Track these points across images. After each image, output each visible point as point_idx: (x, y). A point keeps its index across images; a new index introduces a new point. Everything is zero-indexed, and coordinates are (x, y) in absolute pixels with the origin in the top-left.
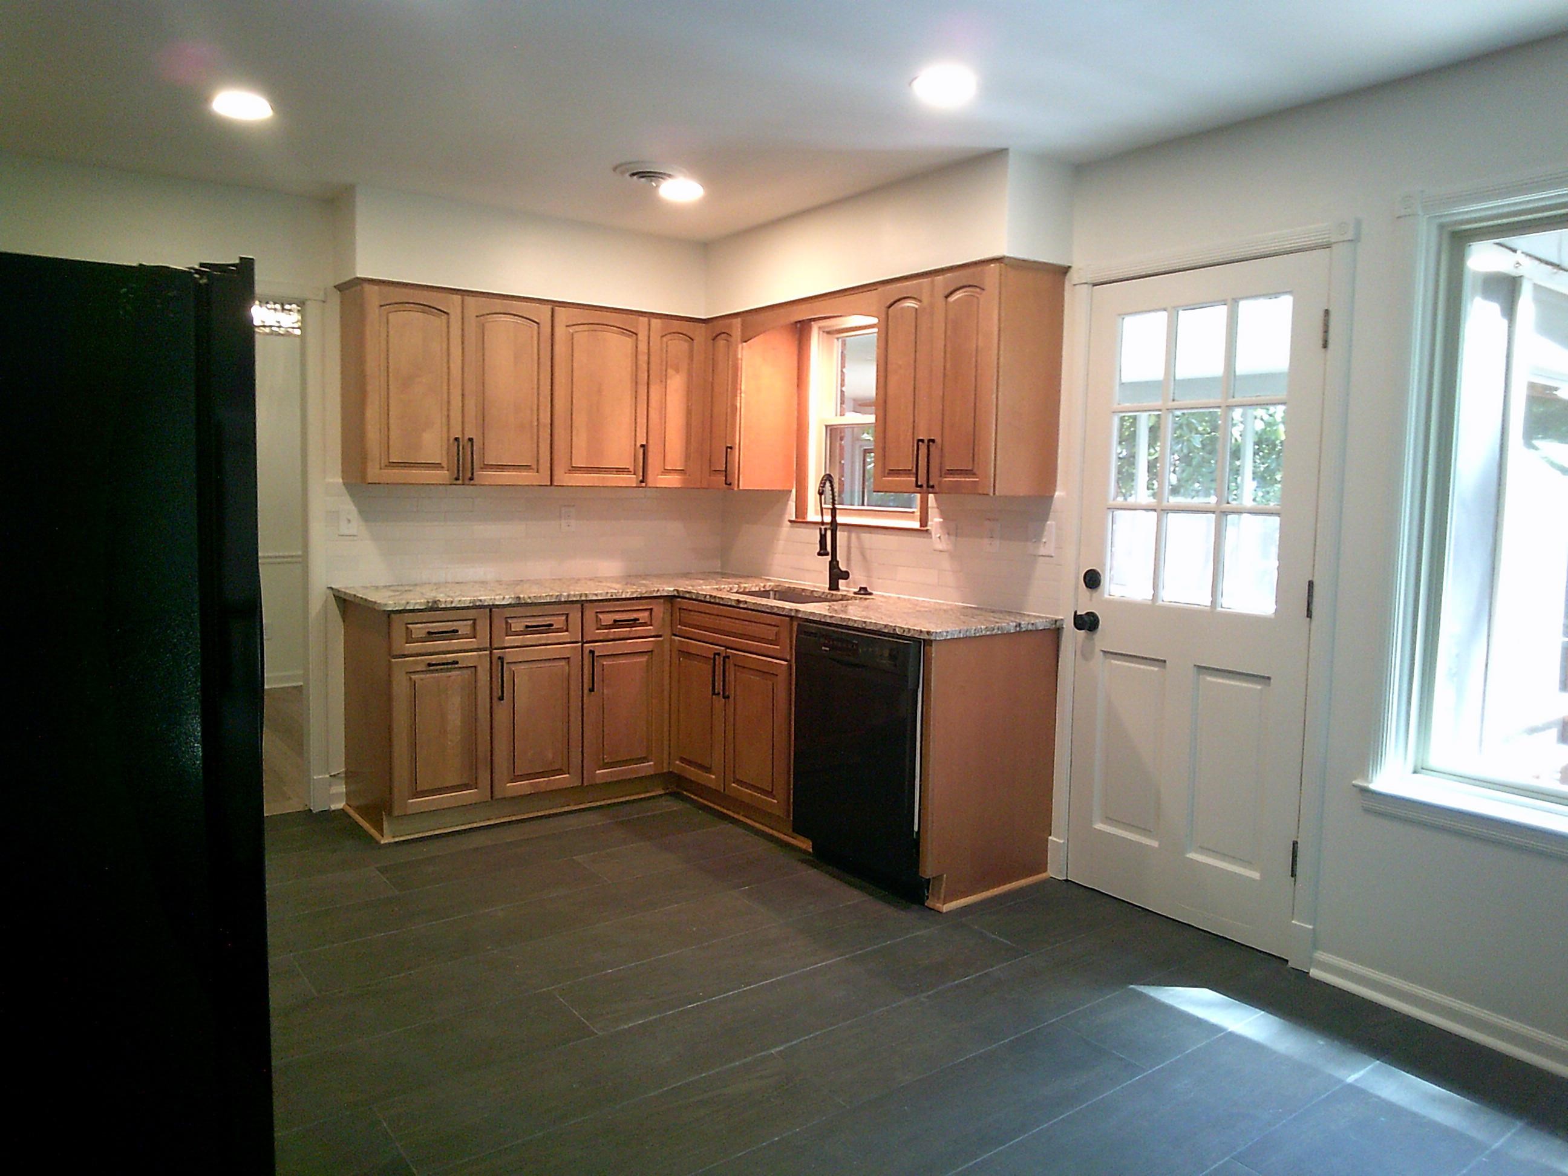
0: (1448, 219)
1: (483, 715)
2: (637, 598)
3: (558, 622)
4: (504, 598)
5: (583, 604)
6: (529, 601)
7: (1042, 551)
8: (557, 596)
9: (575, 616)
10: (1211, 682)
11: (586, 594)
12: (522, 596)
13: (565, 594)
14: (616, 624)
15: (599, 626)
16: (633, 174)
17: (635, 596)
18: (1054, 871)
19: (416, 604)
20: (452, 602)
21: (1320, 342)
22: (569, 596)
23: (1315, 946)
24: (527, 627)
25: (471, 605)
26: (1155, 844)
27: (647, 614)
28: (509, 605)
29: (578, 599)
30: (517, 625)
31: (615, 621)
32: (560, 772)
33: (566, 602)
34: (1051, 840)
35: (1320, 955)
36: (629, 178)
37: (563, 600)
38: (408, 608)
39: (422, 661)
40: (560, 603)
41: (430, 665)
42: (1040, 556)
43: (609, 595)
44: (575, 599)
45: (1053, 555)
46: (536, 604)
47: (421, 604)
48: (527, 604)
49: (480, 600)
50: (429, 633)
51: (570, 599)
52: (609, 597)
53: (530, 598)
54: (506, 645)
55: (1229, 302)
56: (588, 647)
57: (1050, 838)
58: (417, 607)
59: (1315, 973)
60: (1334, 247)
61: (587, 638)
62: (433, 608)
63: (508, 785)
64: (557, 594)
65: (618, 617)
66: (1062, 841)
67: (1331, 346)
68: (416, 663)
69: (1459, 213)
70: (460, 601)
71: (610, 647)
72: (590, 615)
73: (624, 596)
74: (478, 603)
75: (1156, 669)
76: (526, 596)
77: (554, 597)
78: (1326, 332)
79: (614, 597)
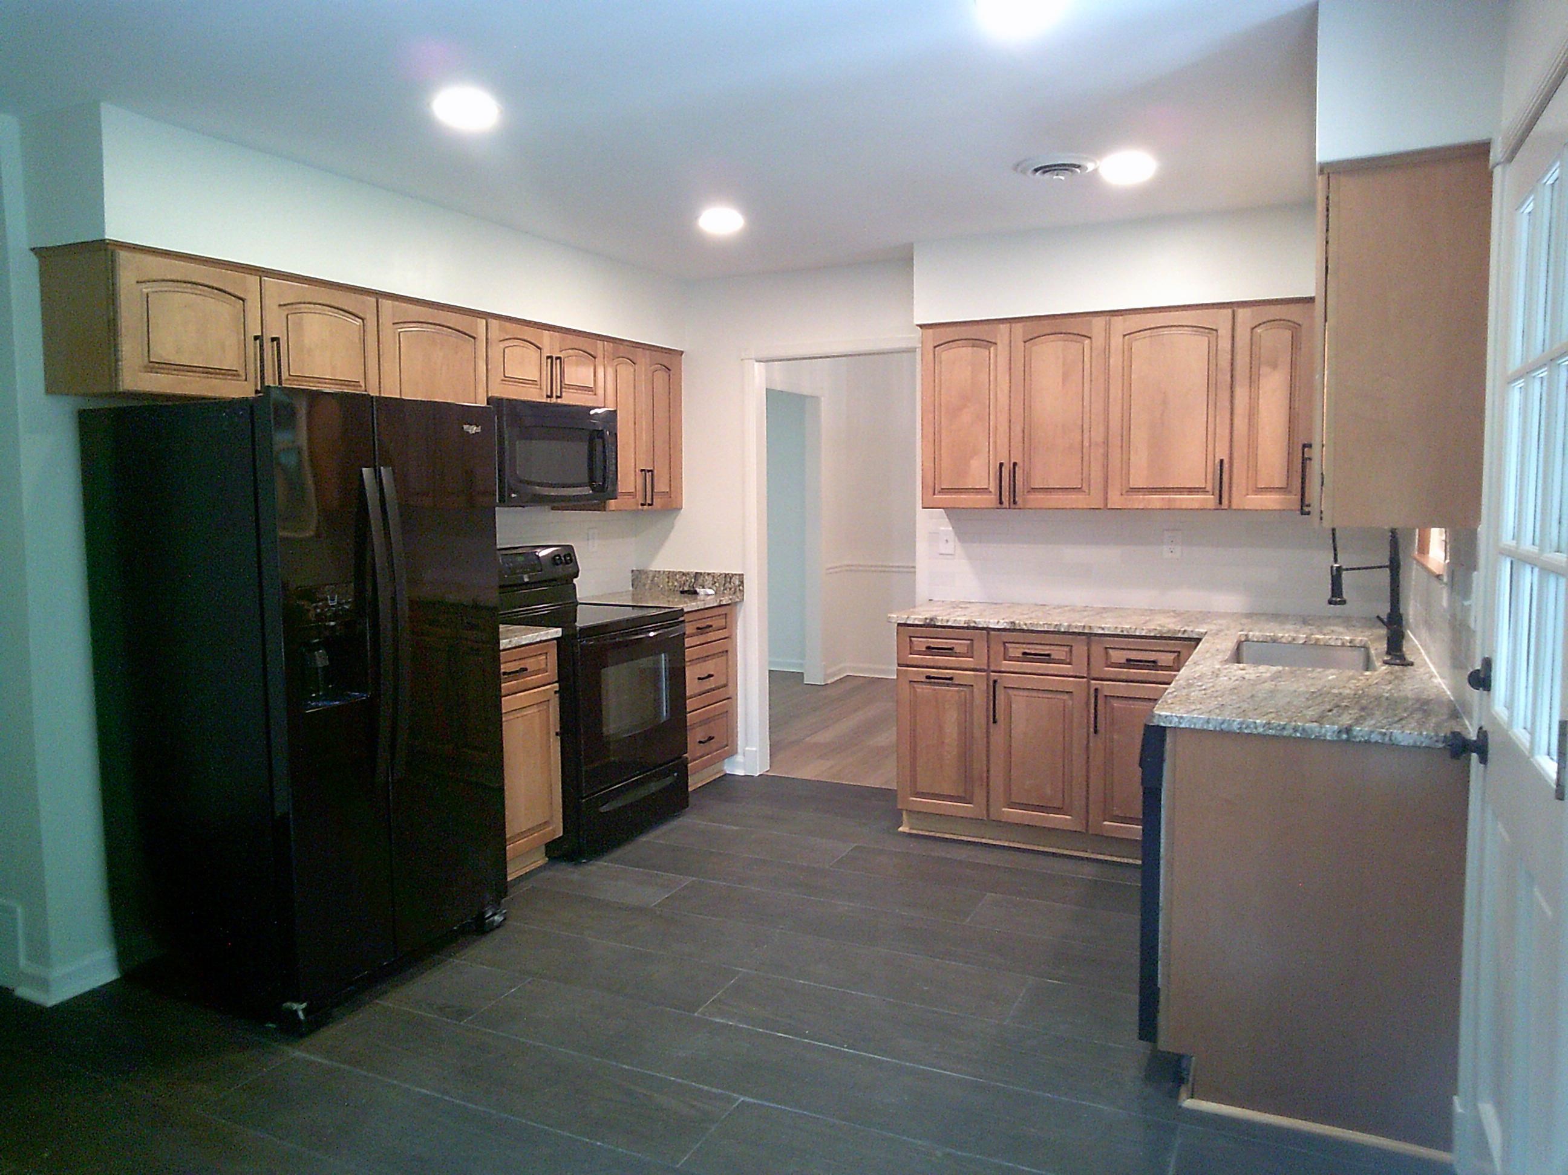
1: (979, 733)
2: (1155, 637)
3: (1058, 653)
4: (998, 622)
5: (1089, 637)
6: (1025, 628)
8: (1057, 625)
9: (1080, 650)
11: (1090, 627)
12: (1017, 622)
13: (1066, 624)
14: (1130, 663)
15: (1109, 663)
16: (1036, 170)
17: (1152, 634)
19: (915, 619)
20: (948, 621)
22: (1069, 626)
24: (1024, 654)
25: (966, 625)
27: (1172, 656)
28: (1004, 630)
29: (1081, 631)
30: (1015, 651)
31: (1128, 660)
32: (1058, 810)
33: (1064, 633)
36: (1031, 176)
37: (1063, 630)
38: (908, 622)
39: (923, 672)
40: (1059, 632)
41: (928, 677)
43: (1119, 630)
44: (1076, 630)
46: (1032, 631)
47: (920, 620)
48: (1022, 631)
49: (975, 622)
50: (928, 648)
51: (1071, 631)
52: (1119, 632)
53: (1026, 624)
54: (1003, 669)
56: (1095, 684)
58: (917, 622)
61: (1094, 674)
62: (930, 624)
63: (1004, 809)
64: (1056, 623)
65: (1133, 655)
68: (918, 673)
70: (955, 620)
71: (1121, 688)
72: (1097, 650)
73: (1137, 634)
74: (972, 625)
76: (1022, 623)
77: (1053, 626)
79: (1125, 633)
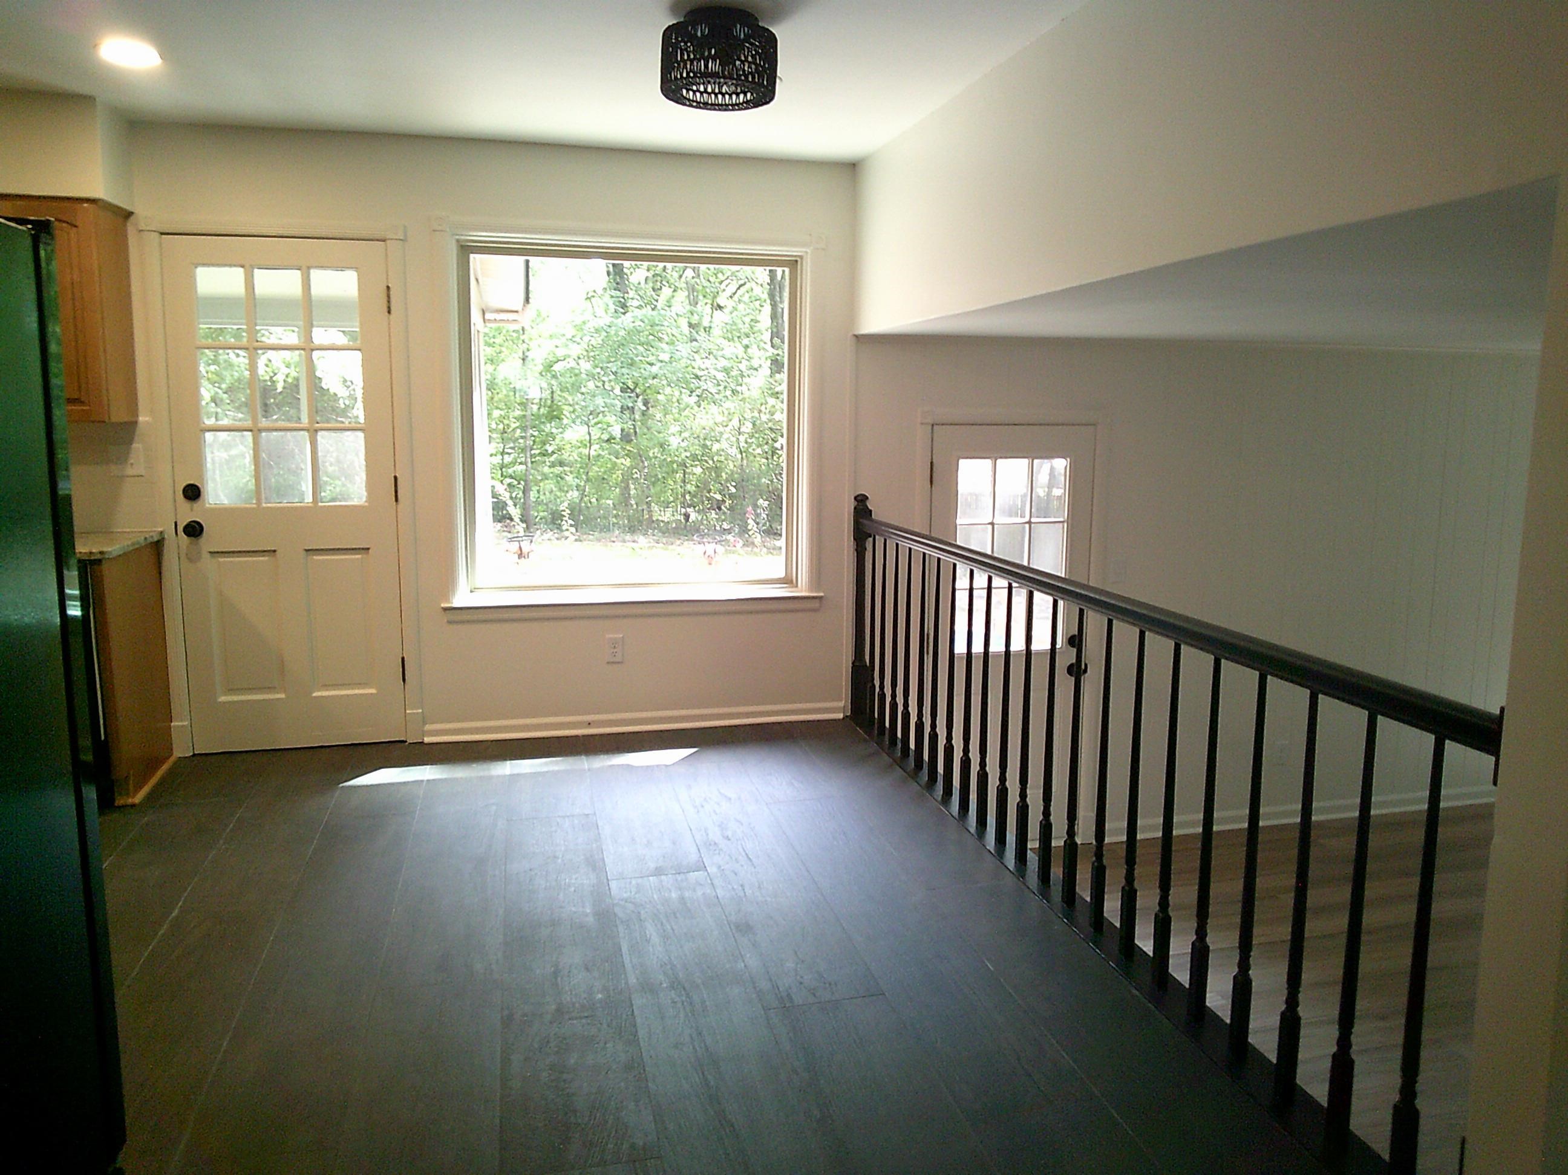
0: (463, 237)
7: (130, 471)
10: (317, 560)
18: (181, 751)
21: (386, 309)
23: (425, 723)
26: (283, 696)
34: (174, 726)
35: (428, 727)
42: (128, 476)
45: (143, 474)
55: (304, 268)
57: (172, 724)
59: (427, 740)
60: (388, 242)
66: (187, 723)
67: (392, 312)
69: (470, 236)
75: (266, 558)
78: (389, 302)
